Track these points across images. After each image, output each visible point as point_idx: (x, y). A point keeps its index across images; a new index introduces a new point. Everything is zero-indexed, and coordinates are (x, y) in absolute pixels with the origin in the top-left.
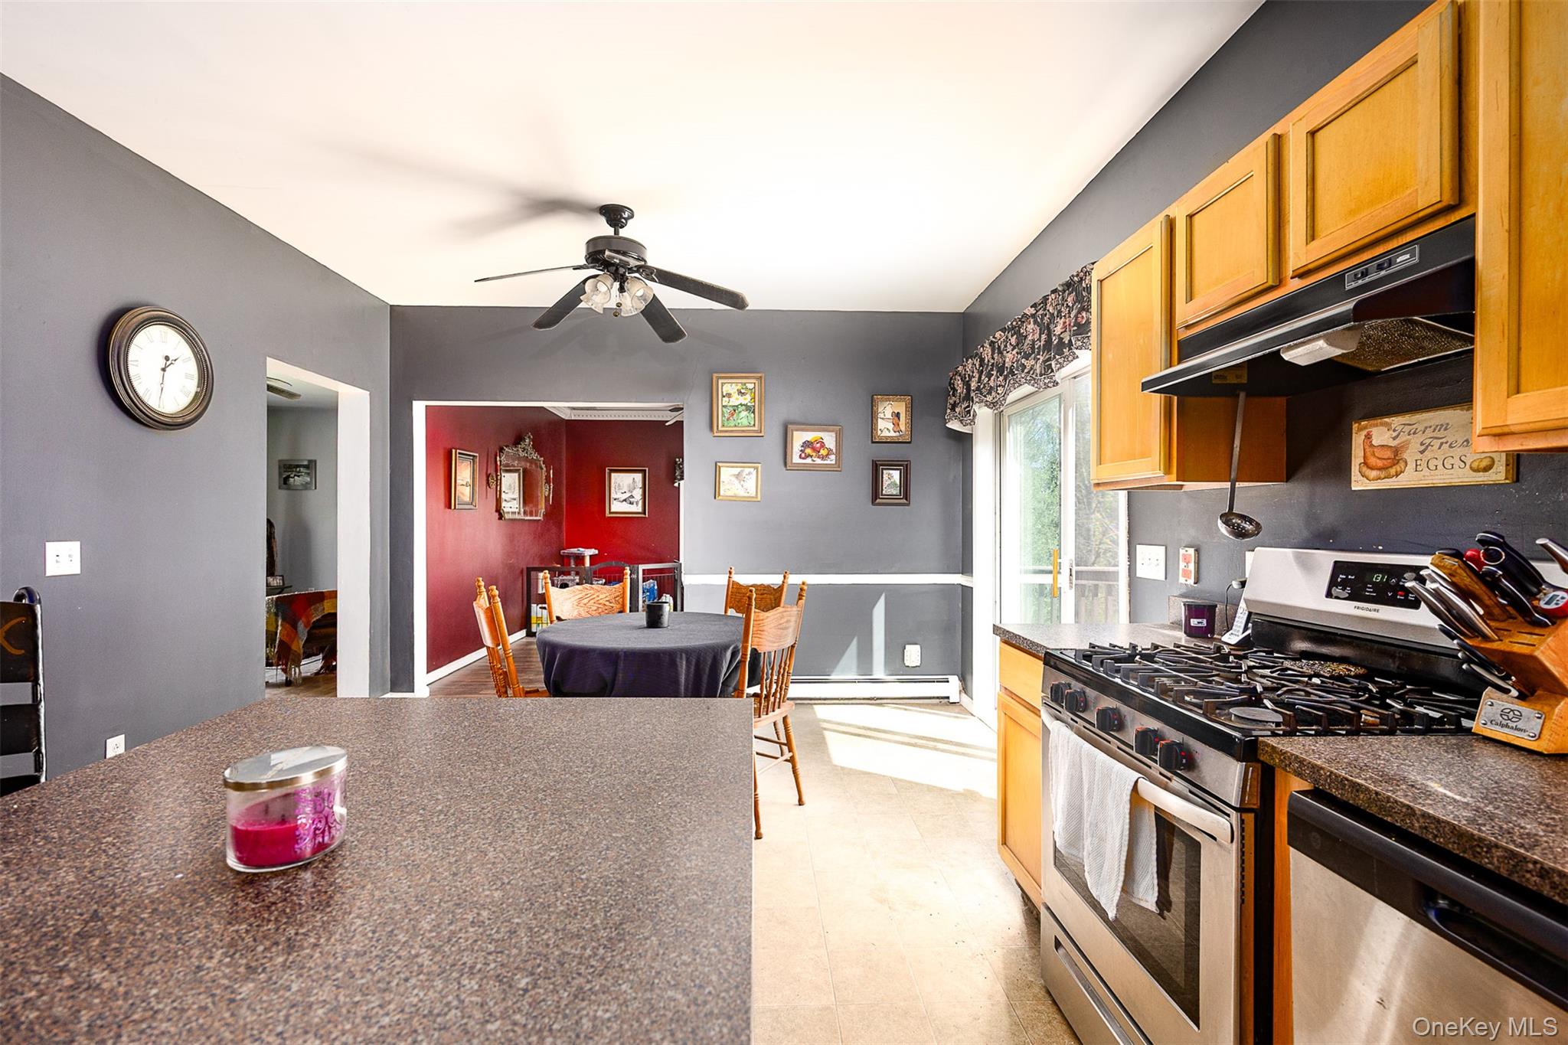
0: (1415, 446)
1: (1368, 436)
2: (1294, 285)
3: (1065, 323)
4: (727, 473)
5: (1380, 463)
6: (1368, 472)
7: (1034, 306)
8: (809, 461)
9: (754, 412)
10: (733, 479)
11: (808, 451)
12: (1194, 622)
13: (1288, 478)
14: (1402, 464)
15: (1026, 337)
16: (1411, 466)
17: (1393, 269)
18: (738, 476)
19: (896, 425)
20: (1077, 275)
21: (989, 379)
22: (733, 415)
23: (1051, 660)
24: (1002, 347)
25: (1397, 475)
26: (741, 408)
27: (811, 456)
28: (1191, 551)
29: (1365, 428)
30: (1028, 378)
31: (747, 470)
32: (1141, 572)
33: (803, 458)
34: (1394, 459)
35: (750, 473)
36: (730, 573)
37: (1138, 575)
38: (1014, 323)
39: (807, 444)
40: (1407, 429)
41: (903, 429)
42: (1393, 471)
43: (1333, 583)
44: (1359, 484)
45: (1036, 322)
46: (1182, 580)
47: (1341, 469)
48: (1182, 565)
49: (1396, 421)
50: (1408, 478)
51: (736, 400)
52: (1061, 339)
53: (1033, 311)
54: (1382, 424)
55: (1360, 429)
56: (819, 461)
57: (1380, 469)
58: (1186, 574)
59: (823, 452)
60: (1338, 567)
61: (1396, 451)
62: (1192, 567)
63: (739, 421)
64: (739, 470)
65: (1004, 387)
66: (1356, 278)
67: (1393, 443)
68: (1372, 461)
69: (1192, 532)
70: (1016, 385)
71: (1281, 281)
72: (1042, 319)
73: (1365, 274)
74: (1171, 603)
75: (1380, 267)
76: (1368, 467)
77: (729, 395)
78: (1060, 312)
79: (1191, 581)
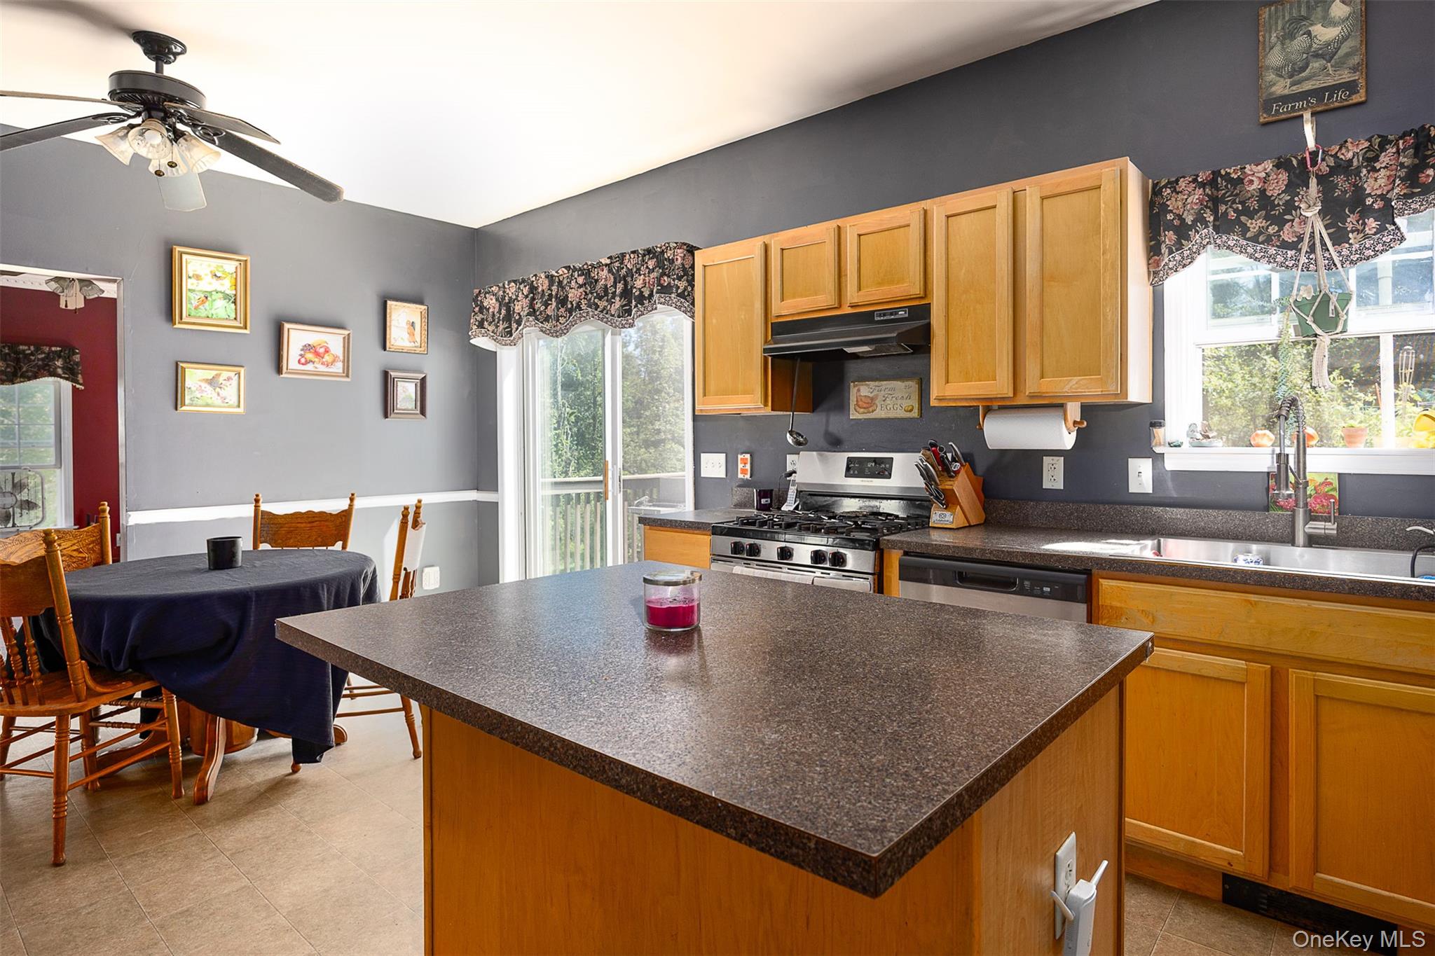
0: (880, 398)
1: (859, 390)
2: (847, 310)
3: (644, 280)
4: (194, 377)
5: (865, 406)
6: (858, 409)
7: (610, 258)
8: (309, 367)
9: (235, 302)
10: (204, 385)
11: (310, 356)
12: (763, 501)
13: (814, 409)
14: (875, 407)
15: (597, 281)
16: (879, 407)
17: (897, 317)
18: (212, 382)
19: (412, 334)
20: (660, 248)
21: (546, 308)
22: (203, 302)
23: (717, 531)
24: (565, 282)
25: (873, 412)
26: (215, 296)
27: (313, 362)
28: (748, 456)
29: (857, 385)
30: (601, 316)
31: (225, 375)
32: (705, 472)
33: (303, 364)
34: (870, 403)
35: (229, 379)
36: (257, 501)
37: (702, 476)
38: (585, 267)
39: (308, 348)
40: (877, 388)
41: (418, 340)
42: (871, 409)
43: (848, 469)
44: (854, 415)
45: (610, 271)
46: (740, 476)
47: (842, 407)
48: (740, 466)
49: (872, 384)
50: (880, 413)
51: (208, 284)
52: (641, 292)
53: (608, 261)
54: (866, 385)
55: (854, 386)
56: (322, 368)
57: (865, 408)
58: (744, 471)
59: (327, 358)
60: (850, 460)
61: (872, 399)
62: (748, 467)
63: (213, 312)
64: (213, 373)
65: (565, 317)
66: (880, 316)
67: (871, 395)
68: (860, 403)
69: (747, 443)
70: (582, 319)
71: (840, 306)
72: (618, 271)
73: (884, 315)
74: (734, 492)
75: (891, 314)
76: (859, 406)
77: (198, 277)
78: (639, 270)
79: (748, 476)
